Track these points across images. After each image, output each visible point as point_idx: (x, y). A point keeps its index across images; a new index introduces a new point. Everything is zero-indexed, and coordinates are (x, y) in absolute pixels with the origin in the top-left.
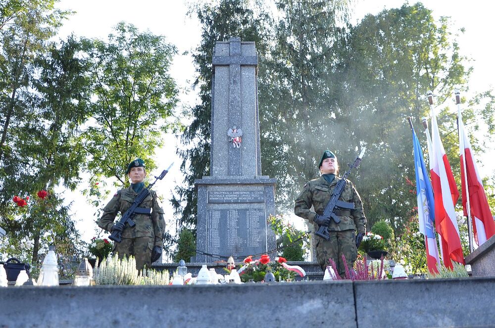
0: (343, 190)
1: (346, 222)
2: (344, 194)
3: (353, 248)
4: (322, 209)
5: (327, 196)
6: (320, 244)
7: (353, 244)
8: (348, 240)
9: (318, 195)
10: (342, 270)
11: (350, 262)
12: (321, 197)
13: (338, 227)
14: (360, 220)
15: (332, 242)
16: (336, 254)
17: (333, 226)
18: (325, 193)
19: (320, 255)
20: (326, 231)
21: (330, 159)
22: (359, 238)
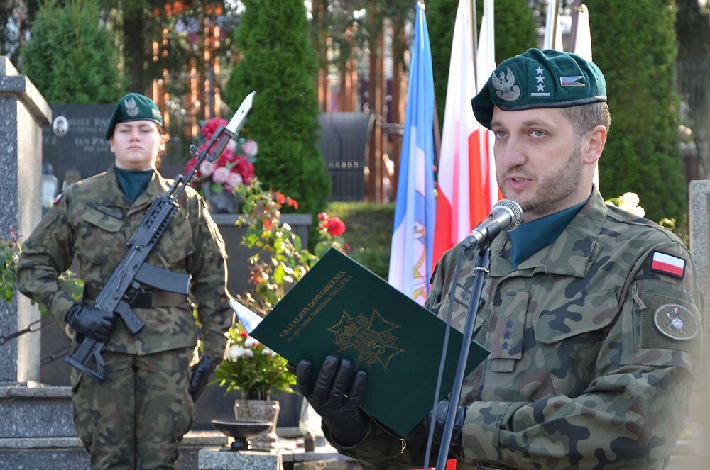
0: (166, 227)
1: (162, 328)
2: (167, 243)
3: (179, 402)
4: (99, 284)
5: (115, 248)
6: (84, 387)
7: (179, 390)
8: (165, 381)
9: (89, 240)
10: (142, 461)
11: (166, 442)
12: (98, 248)
13: (138, 344)
14: (213, 315)
15: (117, 385)
16: (127, 419)
17: (122, 340)
18: (109, 237)
19: (82, 418)
20: (97, 353)
21: (135, 123)
22: (202, 373)
